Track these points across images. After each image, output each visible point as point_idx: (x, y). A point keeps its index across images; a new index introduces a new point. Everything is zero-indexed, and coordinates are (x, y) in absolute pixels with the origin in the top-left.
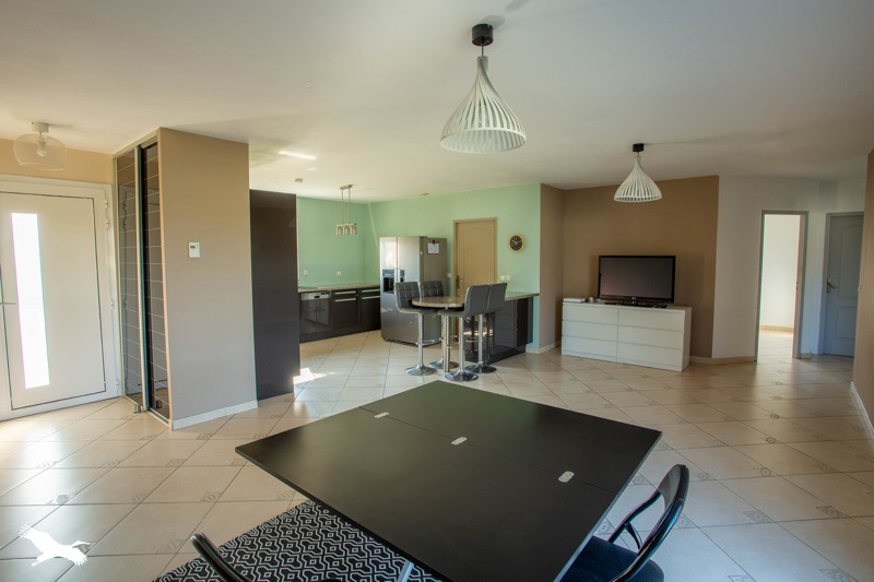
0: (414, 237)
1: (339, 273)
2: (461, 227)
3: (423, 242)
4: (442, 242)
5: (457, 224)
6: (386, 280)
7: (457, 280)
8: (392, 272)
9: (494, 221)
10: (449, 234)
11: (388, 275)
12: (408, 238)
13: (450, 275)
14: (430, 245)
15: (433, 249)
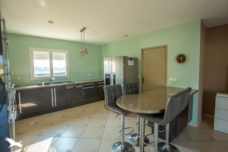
0: (120, 57)
1: (89, 75)
2: (145, 52)
3: (126, 59)
4: (135, 60)
5: (143, 50)
6: (107, 79)
7: (143, 79)
8: (109, 75)
9: (165, 47)
10: (139, 56)
11: (108, 77)
12: (118, 58)
13: (139, 77)
14: (129, 61)
15: (131, 63)
